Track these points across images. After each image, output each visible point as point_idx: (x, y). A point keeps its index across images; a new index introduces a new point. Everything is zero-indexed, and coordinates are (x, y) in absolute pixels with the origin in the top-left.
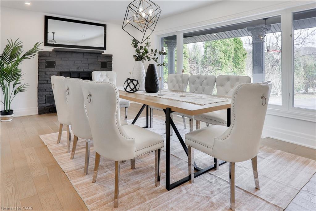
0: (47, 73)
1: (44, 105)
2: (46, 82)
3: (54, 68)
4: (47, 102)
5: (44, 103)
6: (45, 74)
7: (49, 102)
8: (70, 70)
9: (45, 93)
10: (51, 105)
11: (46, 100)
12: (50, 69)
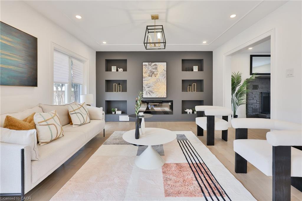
0: (253, 93)
1: (252, 114)
2: (252, 99)
3: (257, 89)
4: (253, 112)
5: (251, 113)
6: (252, 93)
7: (255, 112)
8: (268, 91)
9: (252, 106)
10: (255, 114)
11: (253, 111)
12: (255, 90)
